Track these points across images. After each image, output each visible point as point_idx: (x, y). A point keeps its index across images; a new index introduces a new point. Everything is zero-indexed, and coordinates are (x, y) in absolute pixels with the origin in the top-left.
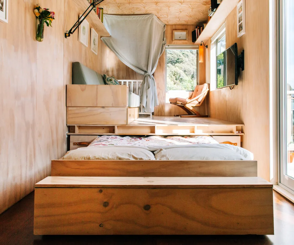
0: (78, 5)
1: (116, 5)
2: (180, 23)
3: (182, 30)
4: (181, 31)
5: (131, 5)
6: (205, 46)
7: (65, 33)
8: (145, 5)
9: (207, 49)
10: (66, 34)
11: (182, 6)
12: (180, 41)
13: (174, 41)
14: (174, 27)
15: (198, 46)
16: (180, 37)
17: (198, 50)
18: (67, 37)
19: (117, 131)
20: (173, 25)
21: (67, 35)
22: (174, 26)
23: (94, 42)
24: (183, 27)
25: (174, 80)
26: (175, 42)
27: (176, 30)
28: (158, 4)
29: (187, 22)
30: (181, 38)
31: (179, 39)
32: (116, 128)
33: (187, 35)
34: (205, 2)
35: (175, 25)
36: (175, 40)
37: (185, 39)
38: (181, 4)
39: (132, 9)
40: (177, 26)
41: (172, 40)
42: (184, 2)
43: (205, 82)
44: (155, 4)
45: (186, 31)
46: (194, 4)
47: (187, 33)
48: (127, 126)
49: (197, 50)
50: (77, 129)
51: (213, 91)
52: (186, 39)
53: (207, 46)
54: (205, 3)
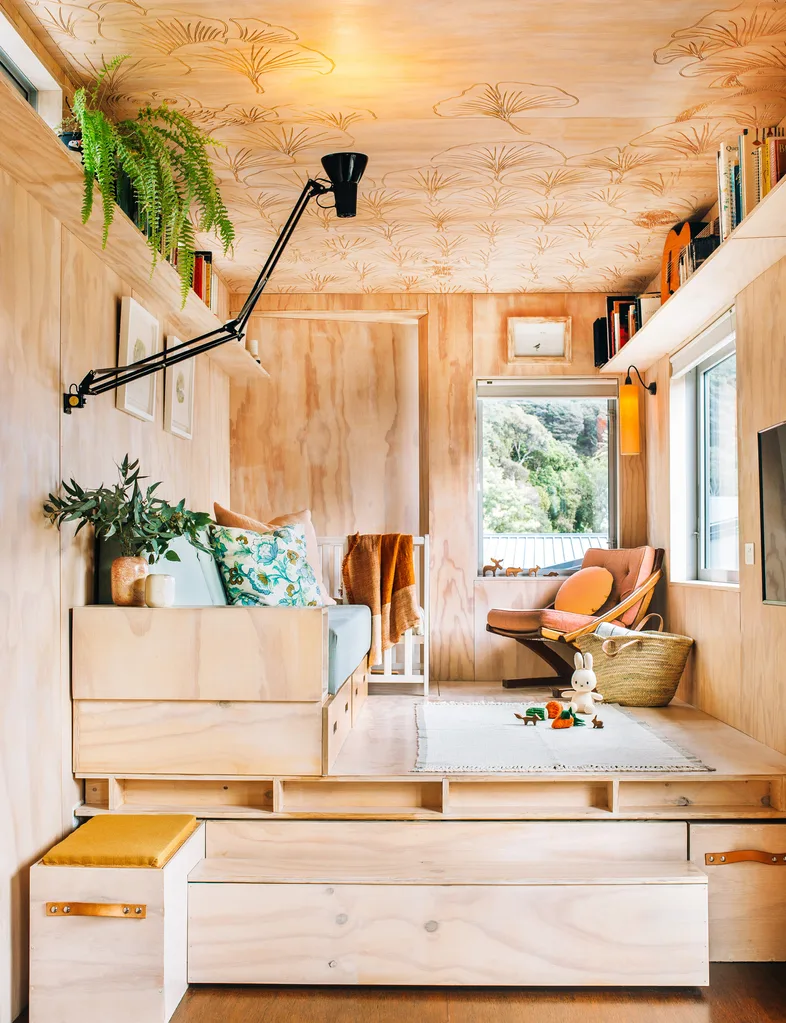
0: (116, 261)
1: (272, 229)
2: (537, 286)
3: (547, 314)
4: (542, 319)
5: (331, 229)
6: (645, 385)
7: (65, 395)
8: (391, 228)
9: (652, 399)
10: (67, 397)
11: (547, 228)
12: (537, 361)
13: (513, 361)
14: (512, 303)
15: (615, 382)
16: (537, 346)
17: (614, 401)
18: (72, 409)
19: (282, 802)
20: (509, 294)
21: (74, 401)
22: (511, 299)
23: (178, 390)
24: (552, 305)
25: (503, 459)
26: (519, 364)
27: (520, 314)
28: (444, 225)
29: (569, 284)
30: (540, 351)
31: (534, 351)
32: (278, 790)
33: (569, 337)
34: (647, 217)
35: (517, 294)
36: (516, 356)
37: (561, 352)
38: (543, 223)
39: (337, 243)
40: (523, 299)
41: (506, 359)
42: (555, 216)
43: (645, 542)
44: (435, 224)
45: (563, 318)
46: (599, 222)
47: (567, 330)
48: (322, 780)
49: (613, 398)
50: (114, 791)
51: (684, 587)
52: (564, 356)
53: (653, 388)
54: (645, 220)
